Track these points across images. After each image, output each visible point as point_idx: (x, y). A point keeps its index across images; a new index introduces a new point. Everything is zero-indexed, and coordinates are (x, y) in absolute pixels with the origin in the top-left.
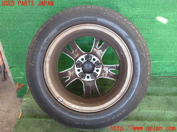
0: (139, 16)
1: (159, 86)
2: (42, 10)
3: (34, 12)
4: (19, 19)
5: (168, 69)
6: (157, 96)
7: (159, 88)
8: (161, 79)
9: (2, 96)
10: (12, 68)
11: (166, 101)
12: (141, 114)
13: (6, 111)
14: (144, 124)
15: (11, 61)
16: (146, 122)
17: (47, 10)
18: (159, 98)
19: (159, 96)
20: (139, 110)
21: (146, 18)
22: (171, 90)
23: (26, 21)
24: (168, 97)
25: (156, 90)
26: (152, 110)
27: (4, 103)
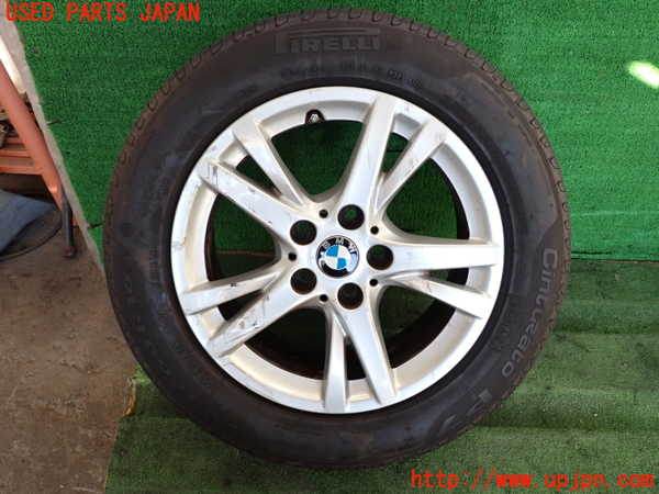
0: (571, 53)
1: (611, 298)
2: (208, 24)
3: (176, 29)
4: (120, 55)
5: (644, 237)
6: (604, 336)
7: (609, 303)
8: (615, 271)
9: (68, 313)
10: (97, 228)
11: (636, 355)
12: (554, 404)
13: (81, 366)
14: (568, 442)
15: (94, 205)
16: (575, 433)
17: (226, 24)
18: (613, 344)
19: (612, 336)
20: (548, 388)
21: (596, 58)
22: (650, 312)
23: (147, 65)
24: (643, 339)
25: (599, 311)
26: (591, 388)
27: (75, 337)
